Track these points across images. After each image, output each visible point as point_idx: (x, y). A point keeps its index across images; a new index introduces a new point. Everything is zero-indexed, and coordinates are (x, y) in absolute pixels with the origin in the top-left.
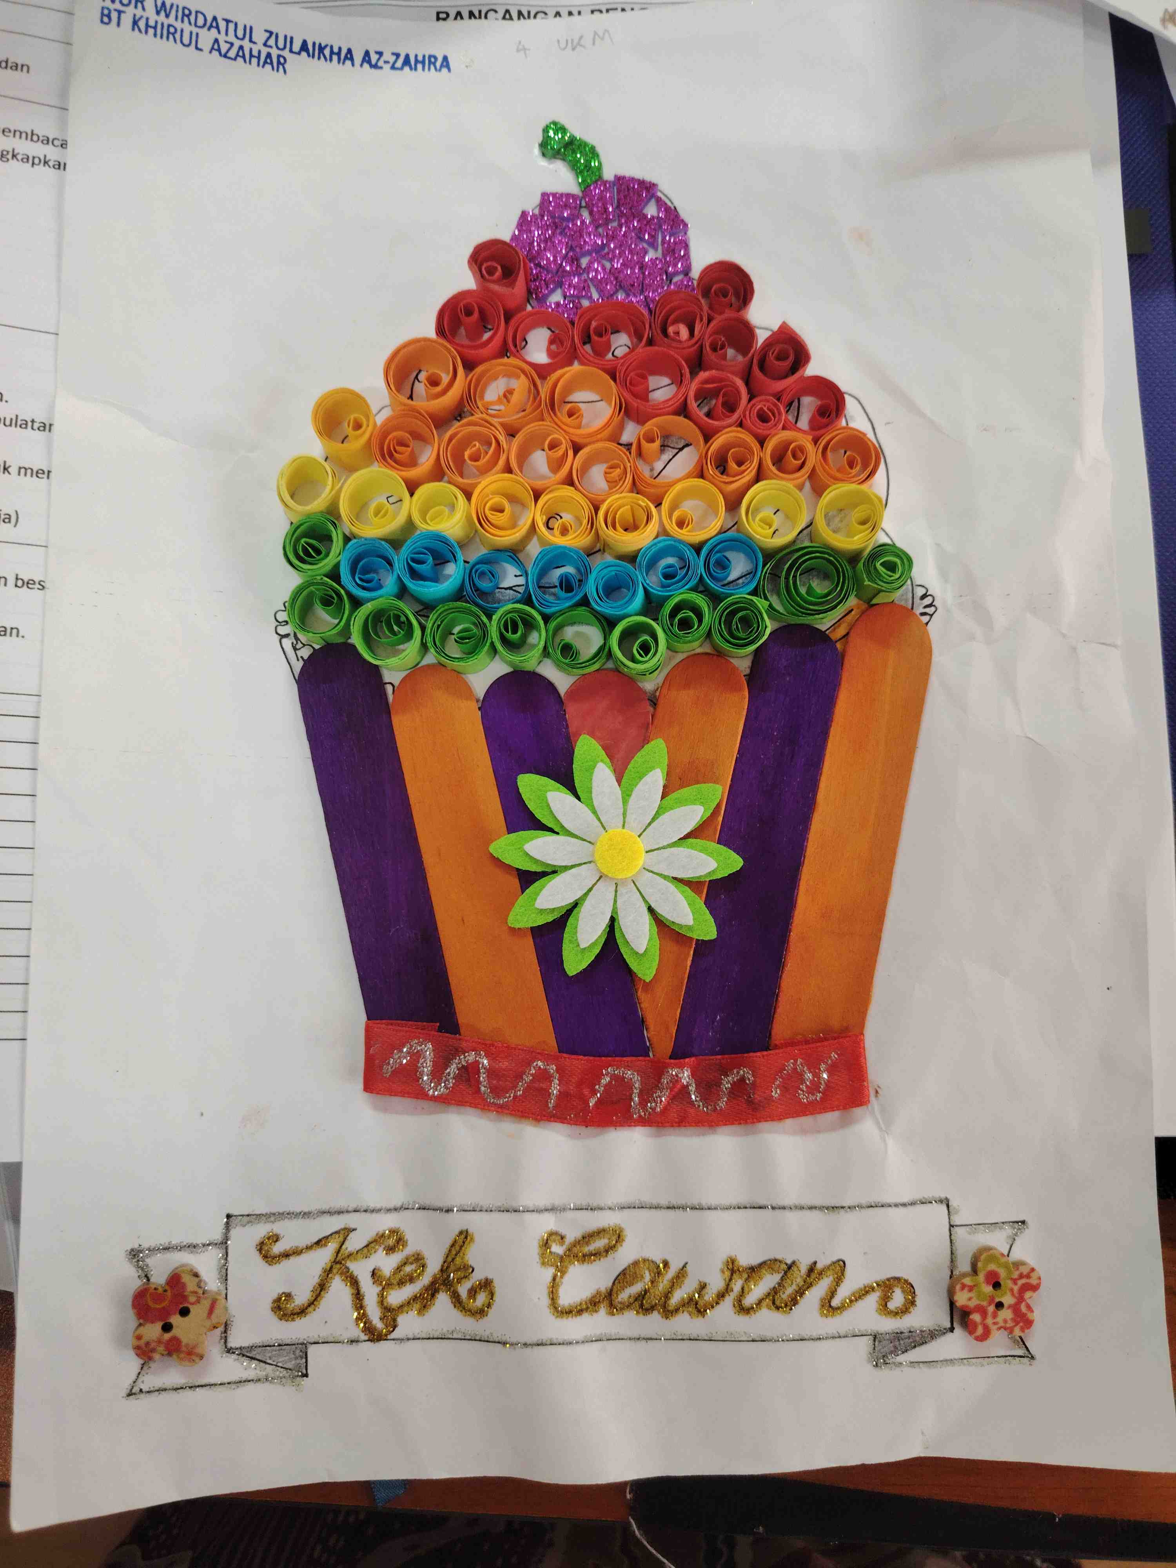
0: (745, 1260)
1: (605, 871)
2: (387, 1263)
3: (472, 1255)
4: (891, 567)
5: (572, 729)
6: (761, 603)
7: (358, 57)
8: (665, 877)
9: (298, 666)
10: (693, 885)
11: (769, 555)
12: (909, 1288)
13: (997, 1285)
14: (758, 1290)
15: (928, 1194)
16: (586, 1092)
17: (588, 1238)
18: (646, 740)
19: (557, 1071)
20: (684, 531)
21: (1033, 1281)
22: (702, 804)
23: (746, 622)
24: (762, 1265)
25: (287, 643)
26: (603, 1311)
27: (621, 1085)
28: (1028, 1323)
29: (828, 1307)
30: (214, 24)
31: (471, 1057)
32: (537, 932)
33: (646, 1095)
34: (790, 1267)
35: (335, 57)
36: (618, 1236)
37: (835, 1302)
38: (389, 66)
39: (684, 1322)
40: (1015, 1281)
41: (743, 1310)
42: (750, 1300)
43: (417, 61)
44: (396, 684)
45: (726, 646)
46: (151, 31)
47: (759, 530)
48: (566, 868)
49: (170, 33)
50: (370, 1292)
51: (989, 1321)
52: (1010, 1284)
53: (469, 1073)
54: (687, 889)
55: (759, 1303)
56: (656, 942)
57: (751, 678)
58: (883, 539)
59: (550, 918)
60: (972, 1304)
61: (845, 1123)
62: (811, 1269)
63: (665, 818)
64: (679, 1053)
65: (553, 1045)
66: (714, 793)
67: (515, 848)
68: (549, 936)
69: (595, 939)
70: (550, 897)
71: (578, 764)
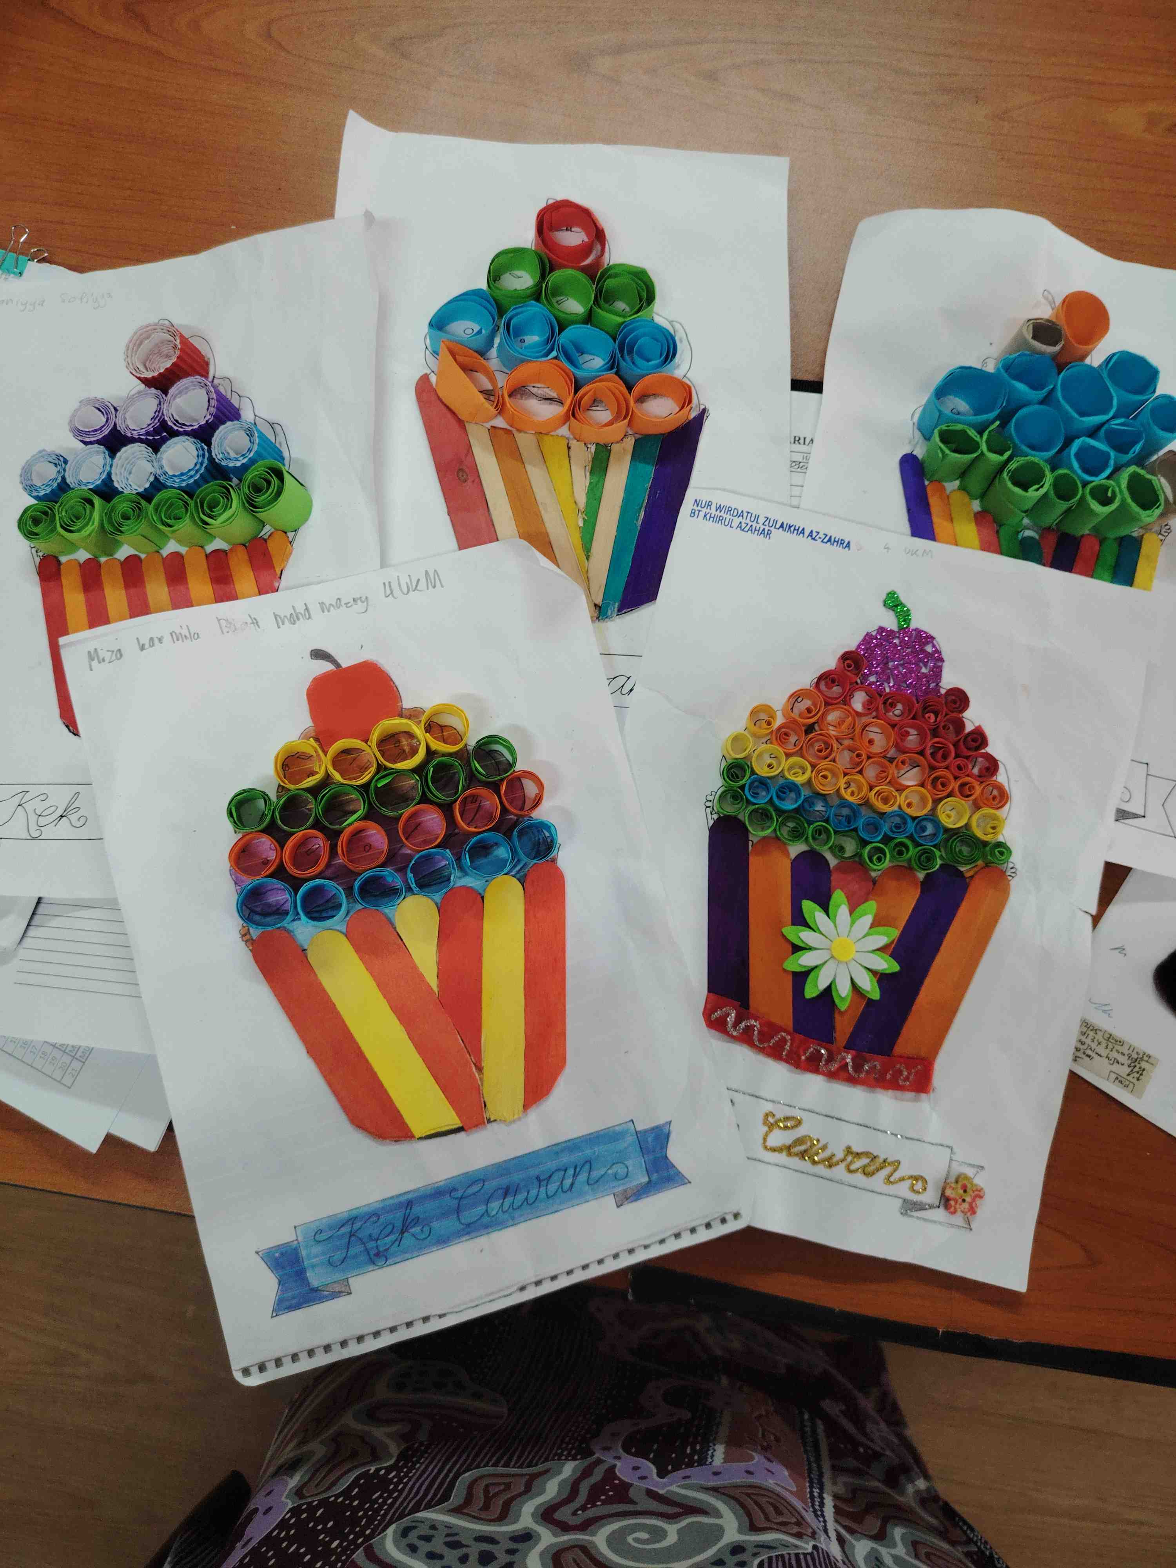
0: (856, 1149)
1: (835, 955)
4: (1002, 853)
5: (833, 884)
6: (937, 853)
7: (807, 533)
8: (861, 965)
9: (711, 822)
10: (874, 973)
11: (947, 830)
12: (925, 1181)
13: (965, 1191)
14: (858, 1164)
15: (944, 1143)
16: (801, 1052)
17: (787, 1119)
18: (866, 900)
19: (791, 1040)
20: (909, 810)
21: (981, 1194)
22: (888, 937)
23: (928, 859)
24: (862, 1153)
25: (709, 810)
26: (784, 1153)
27: (818, 1054)
28: (974, 1213)
29: (888, 1180)
30: (741, 515)
31: (753, 1022)
32: (795, 975)
33: (828, 1062)
34: (875, 1157)
35: (796, 532)
36: (799, 1123)
37: (892, 1179)
38: (821, 540)
39: (821, 1169)
40: (973, 1192)
41: (848, 1169)
42: (853, 1167)
43: (835, 541)
44: (755, 842)
45: (916, 867)
46: (712, 519)
47: (944, 818)
48: (816, 949)
49: (720, 520)
51: (958, 1206)
52: (971, 1193)
53: (749, 1029)
54: (870, 973)
55: (857, 1170)
56: (850, 994)
57: (923, 885)
58: (1001, 839)
59: (803, 970)
60: (952, 1196)
61: (916, 1100)
62: (885, 1161)
63: (870, 938)
64: (848, 1047)
65: (791, 1029)
66: (894, 933)
67: (793, 933)
68: (801, 978)
69: (822, 985)
70: (806, 960)
71: (832, 903)
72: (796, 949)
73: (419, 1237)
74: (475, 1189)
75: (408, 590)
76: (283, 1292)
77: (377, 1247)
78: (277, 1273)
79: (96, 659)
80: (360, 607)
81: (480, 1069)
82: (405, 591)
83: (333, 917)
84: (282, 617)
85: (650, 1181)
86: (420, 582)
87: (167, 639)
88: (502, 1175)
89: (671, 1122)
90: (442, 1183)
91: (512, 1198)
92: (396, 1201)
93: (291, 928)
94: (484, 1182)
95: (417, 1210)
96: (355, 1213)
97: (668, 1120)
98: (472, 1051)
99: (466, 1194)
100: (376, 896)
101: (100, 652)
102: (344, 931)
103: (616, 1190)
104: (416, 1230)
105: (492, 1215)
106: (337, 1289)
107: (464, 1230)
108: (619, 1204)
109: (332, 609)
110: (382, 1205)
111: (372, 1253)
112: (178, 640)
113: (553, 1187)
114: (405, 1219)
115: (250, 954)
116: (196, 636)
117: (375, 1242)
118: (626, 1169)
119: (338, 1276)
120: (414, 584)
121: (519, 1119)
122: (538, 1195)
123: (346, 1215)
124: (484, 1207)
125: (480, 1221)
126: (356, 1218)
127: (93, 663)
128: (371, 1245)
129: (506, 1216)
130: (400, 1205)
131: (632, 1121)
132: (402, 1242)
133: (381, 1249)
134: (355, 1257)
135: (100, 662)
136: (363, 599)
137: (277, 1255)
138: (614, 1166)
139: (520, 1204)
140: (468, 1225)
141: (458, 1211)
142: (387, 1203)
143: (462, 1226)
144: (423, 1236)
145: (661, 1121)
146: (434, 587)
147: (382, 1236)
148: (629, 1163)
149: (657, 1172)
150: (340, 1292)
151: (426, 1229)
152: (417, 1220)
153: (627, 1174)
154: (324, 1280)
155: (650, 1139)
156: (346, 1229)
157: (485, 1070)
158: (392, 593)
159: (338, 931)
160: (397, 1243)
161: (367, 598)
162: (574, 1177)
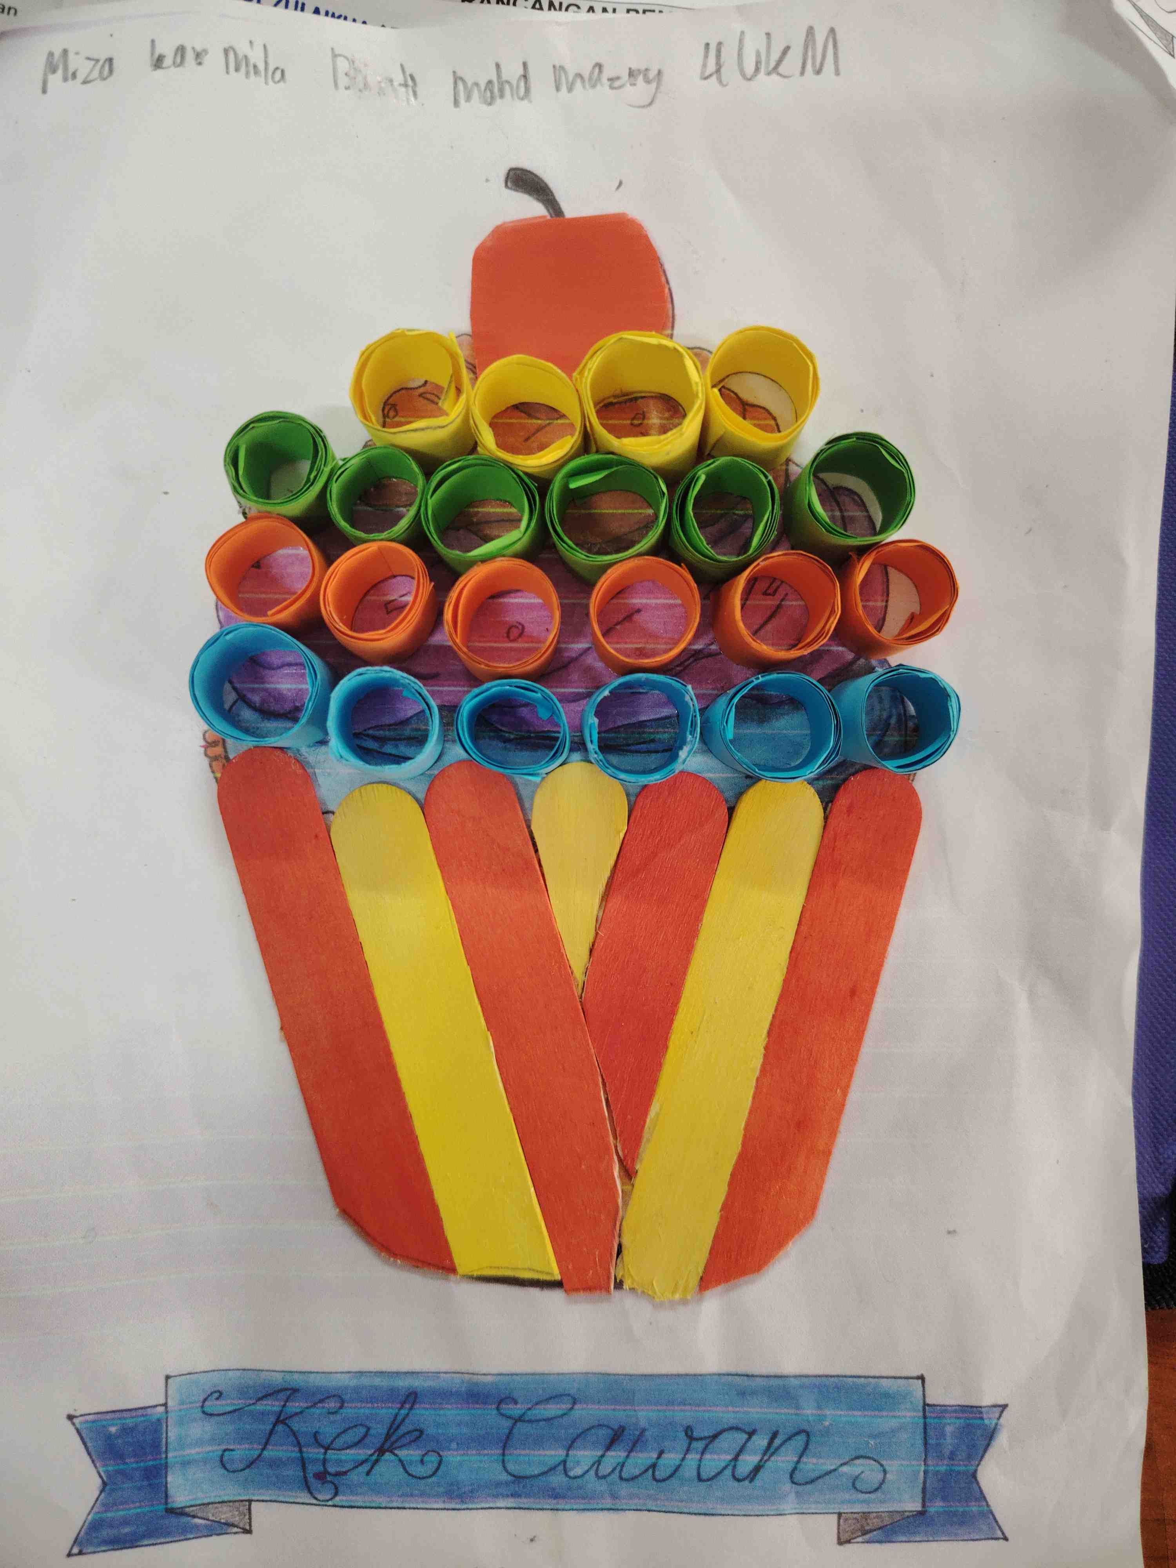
73: (412, 1470)
74: (552, 1410)
75: (757, 69)
76: (107, 1507)
77: (324, 1461)
78: (105, 1465)
79: (60, 72)
80: (640, 91)
81: (629, 1174)
82: (750, 68)
83: (407, 759)
84: (469, 84)
85: (922, 1513)
86: (790, 53)
87: (214, 59)
88: (614, 1401)
89: (1005, 1407)
90: (489, 1379)
91: (624, 1454)
92: (383, 1383)
93: (311, 759)
94: (574, 1403)
95: (423, 1415)
96: (298, 1381)
97: (1001, 1402)
98: (622, 1132)
99: (530, 1415)
100: (506, 741)
101: (71, 56)
102: (421, 796)
103: (845, 1509)
104: (409, 1454)
105: (571, 1474)
106: (223, 1518)
107: (507, 1484)
108: (843, 1539)
109: (578, 83)
110: (354, 1382)
111: (312, 1469)
112: (237, 69)
113: (714, 1461)
114: (394, 1426)
115: (215, 786)
116: (278, 75)
117: (322, 1451)
118: (881, 1476)
119: (232, 1491)
120: (775, 56)
121: (684, 1302)
122: (679, 1467)
123: (279, 1377)
124: (562, 1453)
125: (543, 1478)
126: (295, 1391)
127: (51, 78)
128: (314, 1453)
129: (601, 1486)
130: (391, 1394)
131: (922, 1378)
132: (377, 1468)
133: (332, 1469)
134: (274, 1463)
135: (65, 79)
136: (652, 74)
137: (113, 1430)
138: (857, 1462)
139: (637, 1472)
140: (518, 1478)
141: (506, 1442)
142: (365, 1381)
143: (504, 1477)
144: (420, 1471)
145: (987, 1400)
146: (818, 72)
147: (339, 1443)
148: (892, 1466)
149: (944, 1499)
150: (227, 1524)
151: (433, 1458)
152: (418, 1435)
153: (881, 1484)
154: (200, 1495)
155: (949, 1429)
156: (272, 1406)
157: (638, 1181)
158: (718, 71)
159: (409, 793)
160: (366, 1467)
161: (660, 73)
162: (764, 1454)
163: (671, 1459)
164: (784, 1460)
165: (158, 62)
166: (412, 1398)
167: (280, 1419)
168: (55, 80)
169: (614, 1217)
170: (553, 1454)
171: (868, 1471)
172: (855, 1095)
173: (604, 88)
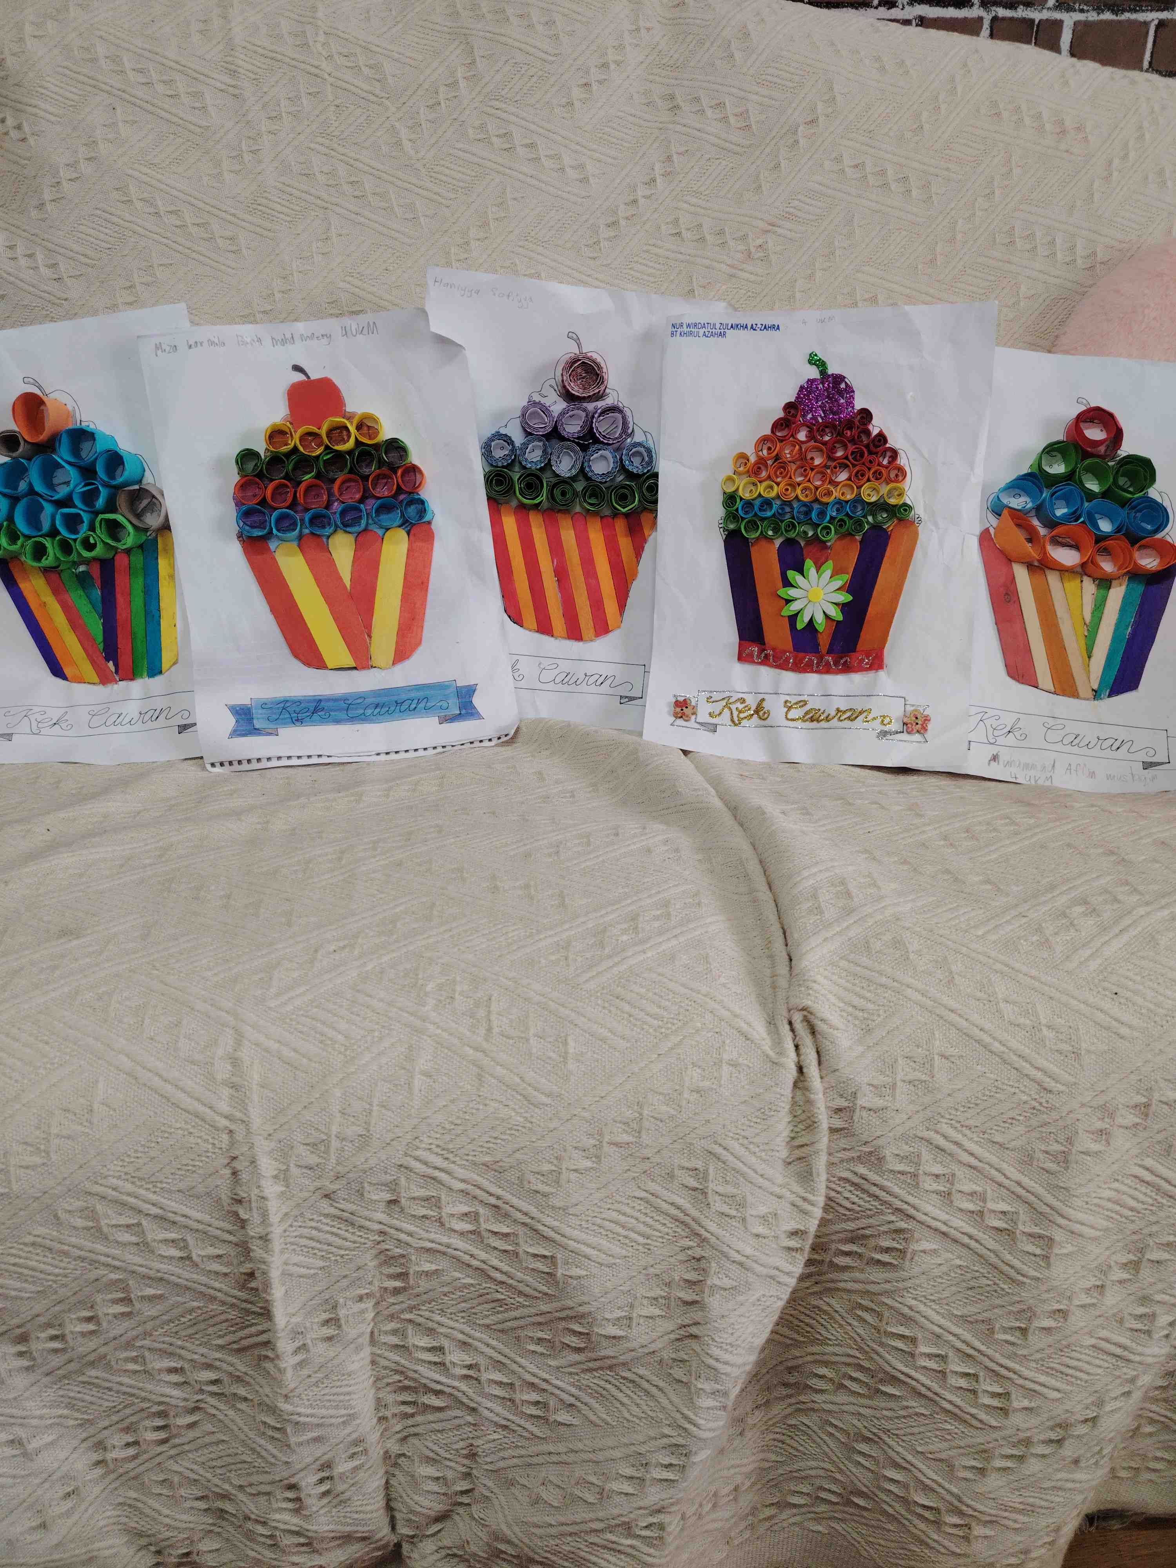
0: (843, 708)
1: (811, 599)
2: (741, 706)
3: (765, 704)
4: (905, 510)
5: (805, 557)
6: (866, 520)
7: (749, 327)
8: (829, 602)
9: (724, 536)
10: (837, 604)
11: (869, 505)
12: (890, 718)
13: (918, 720)
14: (845, 716)
15: (899, 695)
16: (800, 662)
17: (798, 702)
18: (827, 561)
19: (793, 656)
20: (843, 497)
21: (928, 719)
22: (842, 580)
23: (860, 525)
24: (847, 710)
25: (722, 530)
26: (800, 721)
27: (811, 661)
28: (926, 730)
29: (866, 721)
30: (704, 326)
31: (768, 651)
32: (790, 617)
33: (818, 664)
34: (855, 710)
35: (742, 328)
36: (806, 702)
37: (868, 720)
38: (760, 329)
39: (823, 724)
40: (923, 718)
41: (840, 720)
42: (842, 718)
43: (769, 327)
44: (751, 542)
45: (853, 533)
47: (866, 497)
48: (799, 599)
50: (735, 713)
51: (913, 728)
52: (921, 719)
53: (767, 656)
54: (835, 605)
55: (845, 719)
56: (825, 621)
57: (861, 542)
58: (904, 501)
59: (794, 613)
60: (908, 721)
61: (876, 674)
62: (861, 712)
63: (830, 584)
64: (830, 652)
65: (792, 649)
66: (846, 577)
67: (785, 592)
68: (793, 618)
69: (806, 619)
70: (794, 607)
71: (805, 567)
72: (788, 601)
73: (323, 717)
74: (359, 701)
75: (356, 333)
76: (238, 727)
77: (297, 717)
78: (236, 717)
80: (325, 341)
81: (370, 637)
82: (354, 334)
84: (277, 341)
85: (459, 714)
86: (364, 329)
87: (205, 344)
90: (340, 694)
91: (380, 709)
92: (312, 697)
94: (365, 698)
95: (324, 705)
96: (287, 698)
97: (476, 683)
98: (366, 627)
99: (353, 702)
100: (320, 526)
101: (163, 345)
103: (440, 715)
104: (321, 713)
105: (366, 716)
106: (270, 731)
108: (440, 723)
109: (308, 340)
110: (303, 698)
111: (294, 719)
112: (212, 345)
113: (404, 707)
114: (316, 707)
115: (242, 549)
116: (224, 344)
117: (297, 714)
118: (448, 705)
119: (272, 725)
120: (360, 330)
121: (390, 668)
122: (395, 710)
125: (359, 718)
126: (287, 701)
128: (294, 715)
129: (375, 718)
130: (314, 700)
131: (454, 680)
132: (312, 718)
133: (300, 719)
134: (283, 718)
135: (162, 352)
136: (329, 336)
137: (239, 709)
138: (441, 703)
139: (384, 713)
140: (352, 718)
141: (347, 709)
142: (307, 698)
143: (348, 718)
144: (325, 717)
145: (472, 683)
146: (373, 333)
147: (301, 712)
148: (450, 702)
149: (465, 710)
150: (272, 732)
151: (327, 714)
152: (323, 709)
153: (448, 708)
154: (263, 726)
155: (463, 692)
156: (281, 705)
157: (373, 638)
158: (346, 334)
160: (310, 717)
162: (417, 704)
163: (392, 709)
164: (422, 705)
165: (190, 347)
166: (320, 701)
167: (284, 708)
168: (159, 352)
169: (367, 649)
170: (362, 711)
171: (445, 705)
172: (428, 611)
173: (316, 341)
